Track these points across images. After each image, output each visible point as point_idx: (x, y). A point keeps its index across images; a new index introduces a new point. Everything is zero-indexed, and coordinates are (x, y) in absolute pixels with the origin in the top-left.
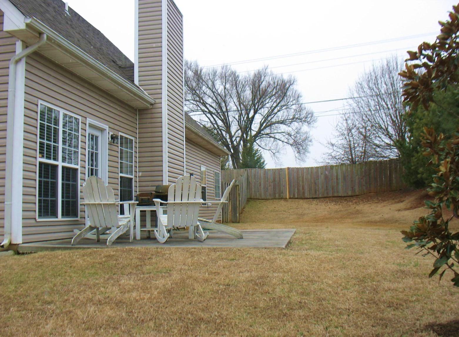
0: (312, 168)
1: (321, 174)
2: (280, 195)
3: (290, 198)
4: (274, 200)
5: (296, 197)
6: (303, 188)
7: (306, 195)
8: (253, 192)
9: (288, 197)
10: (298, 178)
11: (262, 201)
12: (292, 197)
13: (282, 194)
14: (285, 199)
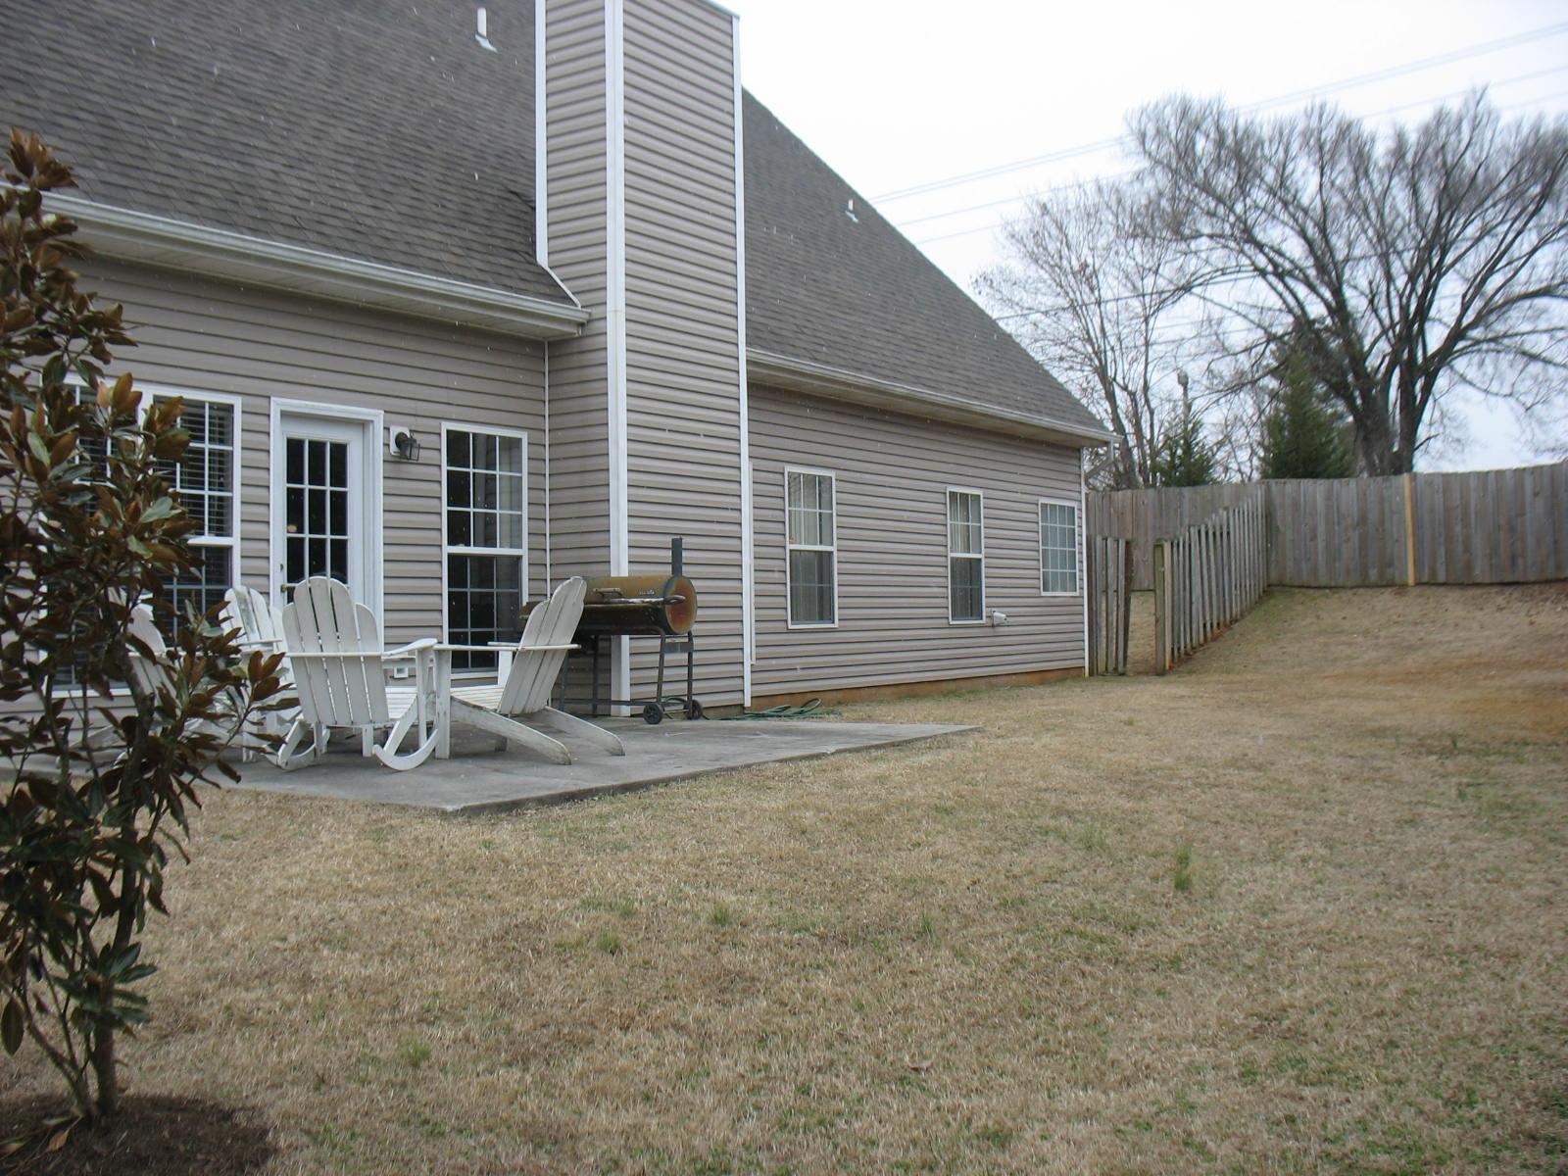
0: (1499, 473)
1: (1536, 494)
2: (1381, 575)
3: (1418, 584)
4: (1362, 591)
5: (1441, 578)
6: (1467, 549)
7: (1477, 572)
8: (1290, 564)
9: (1411, 581)
10: (1447, 510)
11: (1318, 593)
12: (1425, 579)
13: (1390, 571)
14: (1401, 588)
